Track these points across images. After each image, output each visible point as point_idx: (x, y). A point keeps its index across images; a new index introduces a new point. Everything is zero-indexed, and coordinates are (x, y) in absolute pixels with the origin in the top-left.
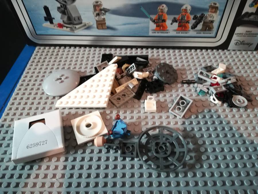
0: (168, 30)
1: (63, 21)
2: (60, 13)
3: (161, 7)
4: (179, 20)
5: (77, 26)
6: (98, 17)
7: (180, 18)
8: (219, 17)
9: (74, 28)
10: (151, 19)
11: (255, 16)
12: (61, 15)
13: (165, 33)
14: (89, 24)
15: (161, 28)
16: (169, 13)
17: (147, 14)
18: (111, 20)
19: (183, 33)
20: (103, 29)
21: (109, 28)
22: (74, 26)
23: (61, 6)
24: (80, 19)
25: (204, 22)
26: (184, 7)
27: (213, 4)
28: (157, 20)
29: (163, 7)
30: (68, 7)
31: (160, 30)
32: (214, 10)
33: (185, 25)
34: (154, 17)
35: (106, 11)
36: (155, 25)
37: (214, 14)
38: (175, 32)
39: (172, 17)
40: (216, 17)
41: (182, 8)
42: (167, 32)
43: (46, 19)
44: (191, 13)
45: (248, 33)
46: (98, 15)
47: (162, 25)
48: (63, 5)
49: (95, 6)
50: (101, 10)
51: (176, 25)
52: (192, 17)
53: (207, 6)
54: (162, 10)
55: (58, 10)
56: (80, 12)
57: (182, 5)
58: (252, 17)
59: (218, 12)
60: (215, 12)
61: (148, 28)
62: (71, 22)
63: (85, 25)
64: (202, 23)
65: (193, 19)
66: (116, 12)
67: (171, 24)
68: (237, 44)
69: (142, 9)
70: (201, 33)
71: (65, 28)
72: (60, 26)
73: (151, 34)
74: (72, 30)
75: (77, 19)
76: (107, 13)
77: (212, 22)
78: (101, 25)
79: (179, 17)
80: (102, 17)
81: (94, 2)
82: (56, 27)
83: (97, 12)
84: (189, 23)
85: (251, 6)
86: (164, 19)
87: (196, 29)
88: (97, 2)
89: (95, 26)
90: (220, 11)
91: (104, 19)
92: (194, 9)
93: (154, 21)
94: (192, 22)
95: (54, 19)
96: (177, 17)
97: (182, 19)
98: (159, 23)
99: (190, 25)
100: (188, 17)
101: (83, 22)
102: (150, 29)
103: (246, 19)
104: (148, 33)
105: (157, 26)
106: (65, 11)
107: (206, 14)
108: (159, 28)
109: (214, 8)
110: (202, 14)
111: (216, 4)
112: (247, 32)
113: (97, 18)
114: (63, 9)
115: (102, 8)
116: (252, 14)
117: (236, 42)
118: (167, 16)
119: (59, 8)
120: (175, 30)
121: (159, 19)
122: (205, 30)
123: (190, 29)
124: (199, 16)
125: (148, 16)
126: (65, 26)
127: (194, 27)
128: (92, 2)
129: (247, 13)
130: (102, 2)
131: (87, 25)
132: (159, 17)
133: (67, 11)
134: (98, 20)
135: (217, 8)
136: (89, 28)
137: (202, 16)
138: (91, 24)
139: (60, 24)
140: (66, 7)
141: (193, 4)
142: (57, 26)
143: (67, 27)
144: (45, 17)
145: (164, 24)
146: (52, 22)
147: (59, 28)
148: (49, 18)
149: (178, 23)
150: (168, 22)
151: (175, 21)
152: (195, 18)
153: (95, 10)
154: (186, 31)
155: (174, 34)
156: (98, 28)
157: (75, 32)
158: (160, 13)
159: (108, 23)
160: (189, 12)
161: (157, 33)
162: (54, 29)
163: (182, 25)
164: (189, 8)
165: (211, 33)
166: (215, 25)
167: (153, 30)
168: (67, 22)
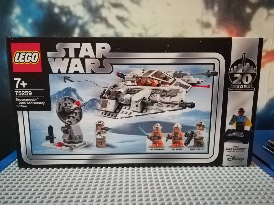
0: (163, 147)
1: (64, 140)
2: (63, 132)
3: (156, 126)
4: (173, 137)
5: (77, 145)
6: (98, 135)
7: (174, 135)
8: (207, 134)
9: (74, 146)
10: (148, 137)
11: (237, 132)
12: (64, 134)
13: (161, 149)
14: (89, 142)
15: (158, 145)
16: (163, 131)
17: (144, 132)
18: (111, 138)
19: (178, 149)
20: (102, 147)
21: (108, 146)
22: (74, 144)
23: (66, 126)
24: (81, 137)
25: (195, 139)
26: (175, 126)
27: (199, 123)
28: (153, 137)
29: (157, 125)
30: (72, 126)
31: (156, 147)
32: (201, 128)
33: (178, 141)
34: (150, 134)
35: (107, 129)
36: (152, 142)
37: (202, 131)
38: (171, 149)
39: (166, 134)
40: (204, 134)
41: (174, 127)
42: (163, 148)
43: (47, 138)
44: (182, 131)
45: (236, 148)
46: (99, 133)
47: (158, 142)
48: (68, 124)
49: (97, 126)
50: (102, 129)
51: (170, 141)
52: (183, 134)
53: (194, 125)
54: (157, 128)
55: (61, 130)
56: (82, 131)
57: (173, 124)
58: (234, 133)
59: (205, 129)
60: (203, 129)
61: (145, 145)
62: (72, 141)
63: (85, 143)
64: (193, 140)
65: (185, 136)
66: (117, 131)
67: (166, 141)
68: (230, 159)
69: (140, 128)
70: (194, 149)
71: (64, 147)
72: (60, 145)
73: (148, 151)
74: (71, 149)
75: (78, 137)
76: (108, 132)
77: (202, 138)
78: (101, 143)
79: (172, 134)
80: (103, 135)
81: (97, 122)
82: (55, 147)
83: (98, 131)
84: (182, 140)
85: (231, 124)
86: (160, 136)
87: (189, 145)
88: (100, 122)
89: (95, 144)
90: (207, 128)
91: (104, 137)
92: (185, 128)
93: (150, 138)
94: (185, 139)
95: (55, 138)
96: (170, 134)
97: (175, 136)
98: (155, 140)
99: (183, 142)
100: (180, 135)
101: (84, 140)
102: (147, 146)
103: (230, 135)
104: (146, 150)
105: (153, 143)
106: (68, 130)
107: (196, 131)
108: (155, 145)
109: (201, 126)
110: (192, 132)
111: (202, 123)
112: (234, 147)
113: (98, 137)
114: (67, 128)
115: (104, 127)
116: (233, 131)
117: (228, 157)
118: (162, 134)
119: (63, 127)
120: (170, 147)
121: (155, 136)
122: (198, 146)
123: (184, 145)
124: (189, 133)
125: (145, 134)
126: (64, 145)
127: (187, 143)
128: (96, 122)
129: (229, 130)
130: (104, 122)
131: (87, 143)
132: (155, 135)
133: (70, 131)
134: (98, 138)
135: (203, 126)
136: (88, 146)
137: (192, 133)
138: (92, 142)
139: (61, 142)
140: (70, 126)
141: (182, 123)
142: (57, 145)
143: (66, 146)
144: (47, 137)
145: (159, 140)
146: (52, 142)
147: (57, 147)
148: (51, 138)
149: (172, 140)
150: (163, 139)
151: (169, 137)
152: (186, 135)
153: (97, 129)
154: (180, 147)
155: (170, 150)
156: (97, 146)
157: (74, 150)
158: (156, 131)
159: (108, 141)
160: (181, 129)
161: (153, 149)
162: (52, 148)
163: (176, 142)
164: (180, 126)
165: (203, 149)
166: (205, 141)
167: (150, 147)
168: (67, 141)
